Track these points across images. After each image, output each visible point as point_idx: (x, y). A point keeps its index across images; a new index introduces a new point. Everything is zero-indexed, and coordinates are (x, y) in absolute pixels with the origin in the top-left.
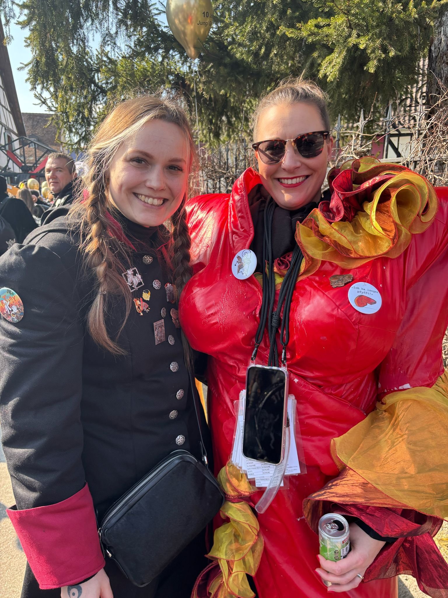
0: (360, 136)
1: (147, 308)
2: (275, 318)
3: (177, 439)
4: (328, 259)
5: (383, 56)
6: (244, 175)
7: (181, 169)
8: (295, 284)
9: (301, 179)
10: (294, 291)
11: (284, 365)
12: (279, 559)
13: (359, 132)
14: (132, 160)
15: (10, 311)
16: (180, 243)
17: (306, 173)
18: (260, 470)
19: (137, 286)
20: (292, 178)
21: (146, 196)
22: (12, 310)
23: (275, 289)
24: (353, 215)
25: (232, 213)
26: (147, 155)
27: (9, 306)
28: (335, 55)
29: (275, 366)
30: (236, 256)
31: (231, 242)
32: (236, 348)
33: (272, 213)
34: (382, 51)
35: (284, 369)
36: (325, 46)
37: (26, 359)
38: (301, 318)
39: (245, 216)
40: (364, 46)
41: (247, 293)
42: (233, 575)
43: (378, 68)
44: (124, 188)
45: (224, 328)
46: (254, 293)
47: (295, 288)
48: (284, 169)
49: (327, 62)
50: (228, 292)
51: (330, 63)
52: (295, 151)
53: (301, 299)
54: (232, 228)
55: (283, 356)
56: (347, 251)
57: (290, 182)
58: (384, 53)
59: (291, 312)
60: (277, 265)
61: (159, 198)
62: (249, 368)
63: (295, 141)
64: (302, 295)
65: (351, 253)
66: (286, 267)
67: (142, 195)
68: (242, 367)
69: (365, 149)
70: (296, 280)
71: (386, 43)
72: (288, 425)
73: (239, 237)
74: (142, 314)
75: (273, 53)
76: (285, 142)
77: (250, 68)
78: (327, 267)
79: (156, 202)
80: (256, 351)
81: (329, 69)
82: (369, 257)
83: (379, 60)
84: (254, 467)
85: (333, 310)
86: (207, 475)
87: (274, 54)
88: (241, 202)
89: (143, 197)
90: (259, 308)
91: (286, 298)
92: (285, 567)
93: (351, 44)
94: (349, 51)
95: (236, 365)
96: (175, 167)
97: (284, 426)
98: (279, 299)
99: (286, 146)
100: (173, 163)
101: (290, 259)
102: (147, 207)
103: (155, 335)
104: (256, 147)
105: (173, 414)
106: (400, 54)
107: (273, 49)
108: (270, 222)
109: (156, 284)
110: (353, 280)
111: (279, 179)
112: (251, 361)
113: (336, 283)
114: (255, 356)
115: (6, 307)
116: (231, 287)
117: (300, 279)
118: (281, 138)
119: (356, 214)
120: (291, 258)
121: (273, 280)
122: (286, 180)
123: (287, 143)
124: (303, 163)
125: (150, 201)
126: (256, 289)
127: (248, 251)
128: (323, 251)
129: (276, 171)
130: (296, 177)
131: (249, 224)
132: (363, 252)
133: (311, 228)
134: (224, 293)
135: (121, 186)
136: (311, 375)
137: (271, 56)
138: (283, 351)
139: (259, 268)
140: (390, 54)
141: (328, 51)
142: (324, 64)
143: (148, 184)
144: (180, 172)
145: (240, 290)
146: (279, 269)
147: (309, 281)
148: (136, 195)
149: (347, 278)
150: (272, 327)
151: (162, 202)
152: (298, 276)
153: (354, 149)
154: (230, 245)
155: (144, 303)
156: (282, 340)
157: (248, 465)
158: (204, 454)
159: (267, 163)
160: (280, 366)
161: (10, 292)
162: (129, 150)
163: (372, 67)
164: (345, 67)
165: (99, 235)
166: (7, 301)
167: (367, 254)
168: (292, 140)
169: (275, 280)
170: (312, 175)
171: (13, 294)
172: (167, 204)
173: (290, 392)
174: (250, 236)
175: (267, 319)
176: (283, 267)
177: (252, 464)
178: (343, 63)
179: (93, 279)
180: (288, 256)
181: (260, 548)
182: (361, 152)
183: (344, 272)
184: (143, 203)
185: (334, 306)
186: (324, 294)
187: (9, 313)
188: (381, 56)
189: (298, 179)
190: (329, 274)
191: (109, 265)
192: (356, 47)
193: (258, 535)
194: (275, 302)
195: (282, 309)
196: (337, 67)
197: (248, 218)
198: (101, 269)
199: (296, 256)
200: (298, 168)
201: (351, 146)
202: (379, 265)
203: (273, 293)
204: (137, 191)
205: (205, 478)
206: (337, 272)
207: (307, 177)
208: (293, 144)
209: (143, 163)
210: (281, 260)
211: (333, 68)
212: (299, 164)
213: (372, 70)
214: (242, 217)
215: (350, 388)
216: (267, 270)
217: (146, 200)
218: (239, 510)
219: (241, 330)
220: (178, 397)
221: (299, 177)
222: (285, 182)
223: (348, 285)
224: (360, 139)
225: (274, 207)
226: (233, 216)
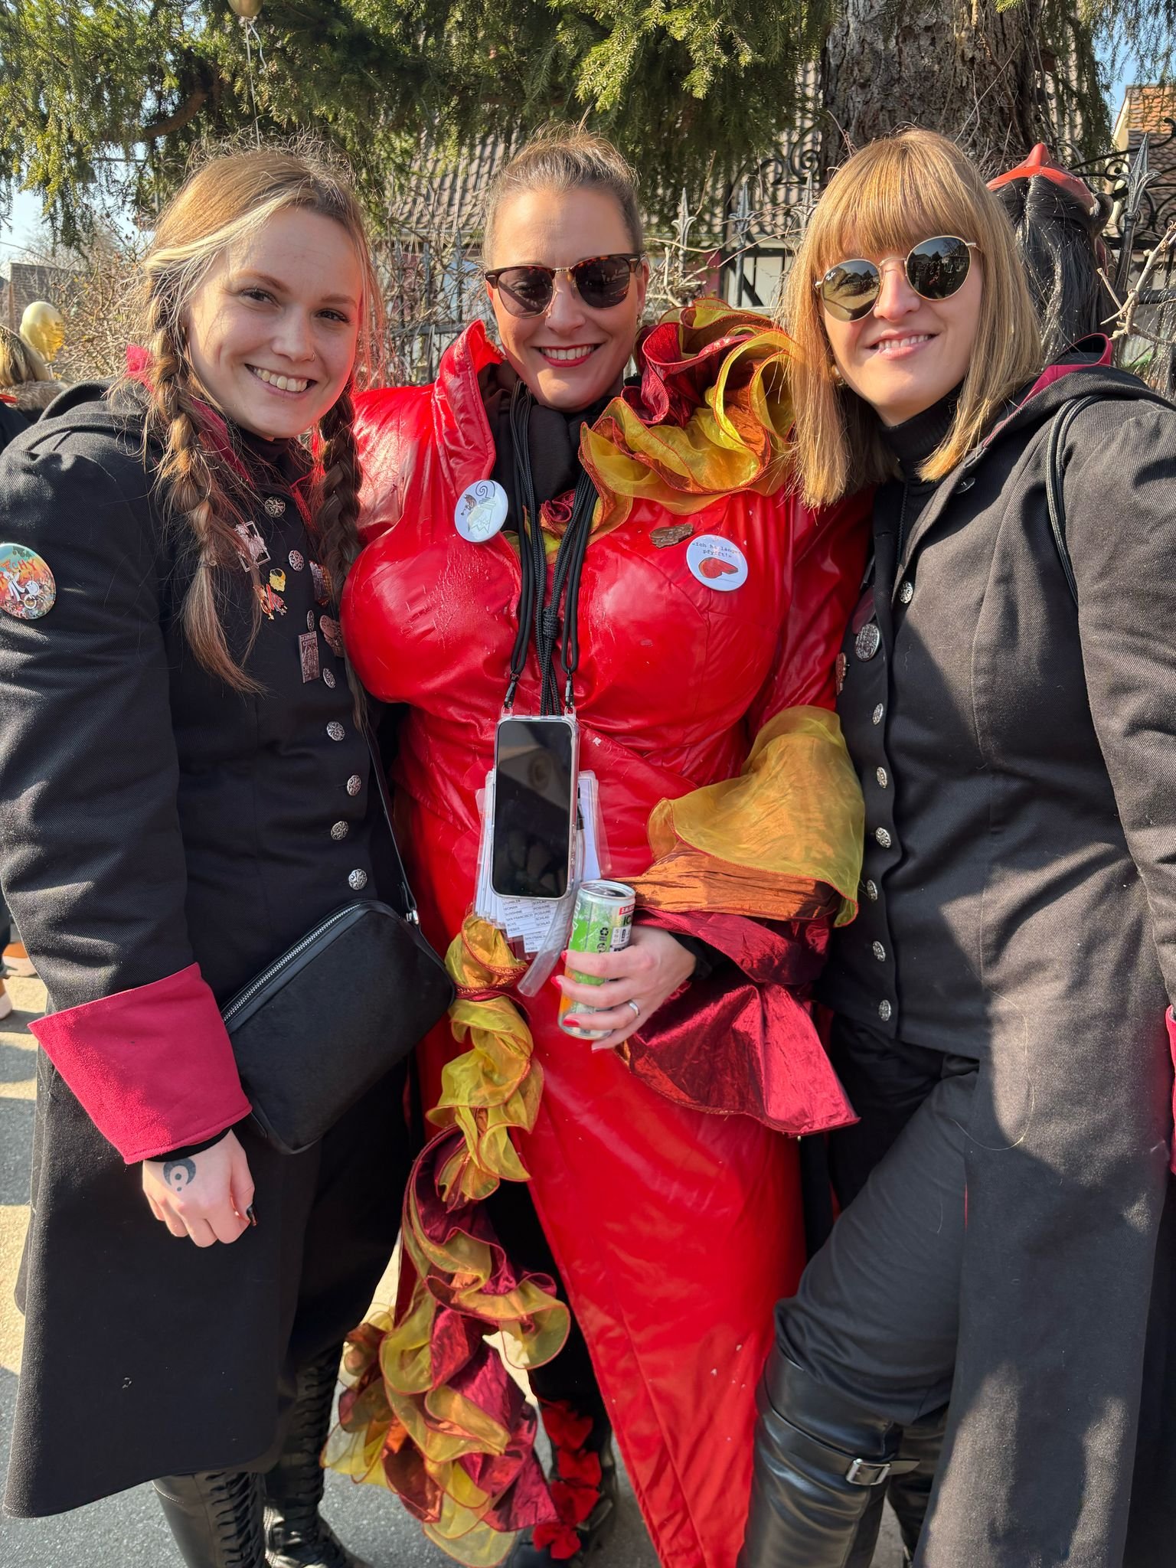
0: (681, 252)
1: (282, 607)
2: (549, 617)
3: (350, 877)
4: (645, 496)
5: (725, 59)
6: (468, 335)
7: (344, 319)
8: (585, 550)
9: (585, 351)
10: (585, 565)
11: (570, 711)
12: (573, 1105)
13: (679, 241)
14: (242, 292)
15: (20, 593)
16: (339, 477)
17: (593, 339)
18: (532, 920)
19: (258, 561)
20: (567, 349)
21: (272, 372)
22: (27, 592)
23: (545, 560)
24: (687, 415)
25: (443, 417)
26: (276, 284)
27: (19, 582)
28: (612, 45)
29: (553, 714)
30: (463, 495)
31: (446, 474)
32: (471, 682)
33: (526, 416)
34: (722, 48)
35: (569, 718)
36: (589, 20)
37: (57, 693)
38: (603, 609)
39: (475, 419)
40: (684, 32)
41: (490, 569)
42: (488, 1134)
43: (712, 87)
44: (225, 354)
45: (447, 639)
46: (504, 570)
47: (584, 559)
48: (552, 329)
49: (595, 62)
50: (451, 568)
51: (602, 65)
52: (572, 291)
53: (598, 575)
54: (448, 444)
55: (567, 694)
56: (683, 480)
57: (562, 355)
58: (726, 53)
59: (581, 604)
60: (547, 513)
61: (299, 378)
62: (500, 722)
63: (572, 272)
64: (601, 568)
65: (687, 485)
66: (564, 518)
67: (263, 369)
68: (486, 722)
69: (694, 284)
70: (586, 543)
71: (730, 29)
72: (580, 825)
73: (465, 460)
74: (272, 617)
75: (453, 20)
76: (553, 273)
77: (397, 53)
78: (644, 515)
79: (294, 385)
80: (514, 689)
81: (601, 78)
82: (720, 492)
83: (715, 70)
84: (519, 915)
85: (661, 587)
86: (420, 942)
87: (457, 22)
88: (464, 390)
89: (266, 372)
90: (515, 599)
91: (569, 580)
92: (586, 1120)
93: (650, 25)
94: (644, 39)
95: (473, 722)
96: (333, 315)
97: (572, 825)
98: (555, 584)
99: (555, 281)
100: (331, 305)
101: (571, 505)
102: (274, 393)
103: (303, 660)
104: (494, 278)
105: (339, 829)
106: (763, 60)
107: (452, 8)
108: (525, 433)
109: (295, 559)
110: (693, 533)
111: (540, 349)
112: (503, 709)
113: (663, 539)
114: (511, 699)
115: (10, 586)
116: (457, 557)
117: (593, 539)
118: (546, 264)
119: (693, 413)
120: (572, 502)
121: (541, 545)
122: (554, 352)
123: (557, 275)
124: (588, 318)
125: (281, 382)
126: (508, 564)
127: (488, 483)
128: (637, 479)
129: (535, 333)
130: (575, 347)
131: (484, 434)
132: (709, 482)
133: (611, 439)
134: (444, 570)
135: (220, 348)
136: (623, 726)
137: (448, 26)
138: (568, 683)
139: (512, 523)
140: (741, 58)
141: (593, 30)
142: (588, 64)
143: (278, 347)
144: (343, 325)
145: (476, 564)
146: (552, 522)
147: (610, 542)
148: (251, 368)
149: (682, 530)
150: (543, 637)
151: (305, 385)
152: (589, 535)
153: (670, 283)
154: (445, 479)
155: (274, 596)
156: (566, 663)
157: (508, 912)
158: (411, 904)
159: (516, 314)
160: (562, 714)
161: (20, 551)
162: (235, 270)
163: (699, 82)
164: (635, 78)
165: (189, 444)
166: (14, 573)
167: (717, 486)
168: (567, 269)
169: (544, 545)
170: (604, 343)
171: (29, 555)
172: (315, 390)
173: (583, 766)
174: (487, 458)
175: (533, 623)
176: (559, 517)
177: (515, 910)
178: (632, 66)
179: (190, 533)
180: (567, 499)
181: (535, 1087)
182: (683, 290)
183: (676, 520)
184: (266, 386)
185: (662, 580)
186: (642, 560)
187: (19, 599)
188: (719, 59)
189: (579, 350)
190: (647, 527)
191: (215, 508)
192: (662, 31)
193: (531, 1062)
194: (547, 591)
195: (562, 603)
196: (619, 77)
197: (481, 422)
198: (200, 515)
199: (582, 498)
200: (579, 327)
201: (662, 274)
202: (740, 506)
203: (542, 571)
204: (253, 361)
205: (416, 948)
206: (663, 522)
207: (596, 346)
208: (569, 277)
209: (266, 299)
210: (553, 506)
211: (609, 78)
212: (580, 320)
213: (699, 93)
214: (467, 421)
215: (697, 756)
216: (527, 524)
217: (273, 379)
218: (490, 1011)
219: (483, 644)
220: (350, 790)
221: (581, 346)
222: (554, 354)
223: (685, 541)
224: (681, 258)
225: (528, 406)
226: (446, 422)
